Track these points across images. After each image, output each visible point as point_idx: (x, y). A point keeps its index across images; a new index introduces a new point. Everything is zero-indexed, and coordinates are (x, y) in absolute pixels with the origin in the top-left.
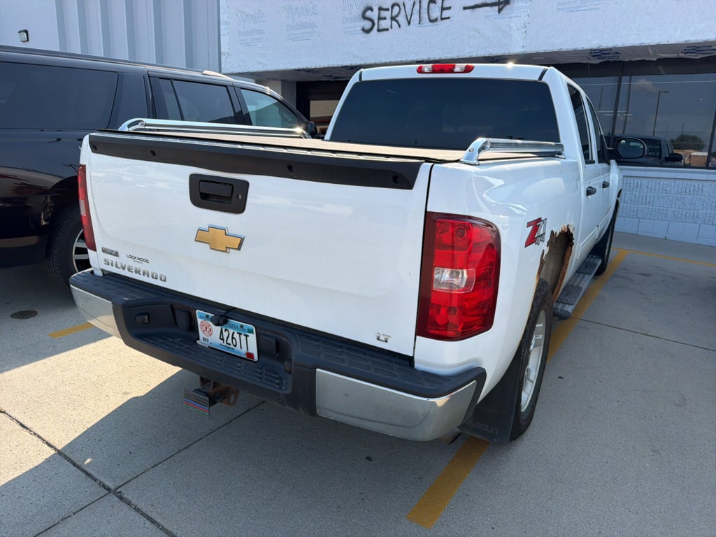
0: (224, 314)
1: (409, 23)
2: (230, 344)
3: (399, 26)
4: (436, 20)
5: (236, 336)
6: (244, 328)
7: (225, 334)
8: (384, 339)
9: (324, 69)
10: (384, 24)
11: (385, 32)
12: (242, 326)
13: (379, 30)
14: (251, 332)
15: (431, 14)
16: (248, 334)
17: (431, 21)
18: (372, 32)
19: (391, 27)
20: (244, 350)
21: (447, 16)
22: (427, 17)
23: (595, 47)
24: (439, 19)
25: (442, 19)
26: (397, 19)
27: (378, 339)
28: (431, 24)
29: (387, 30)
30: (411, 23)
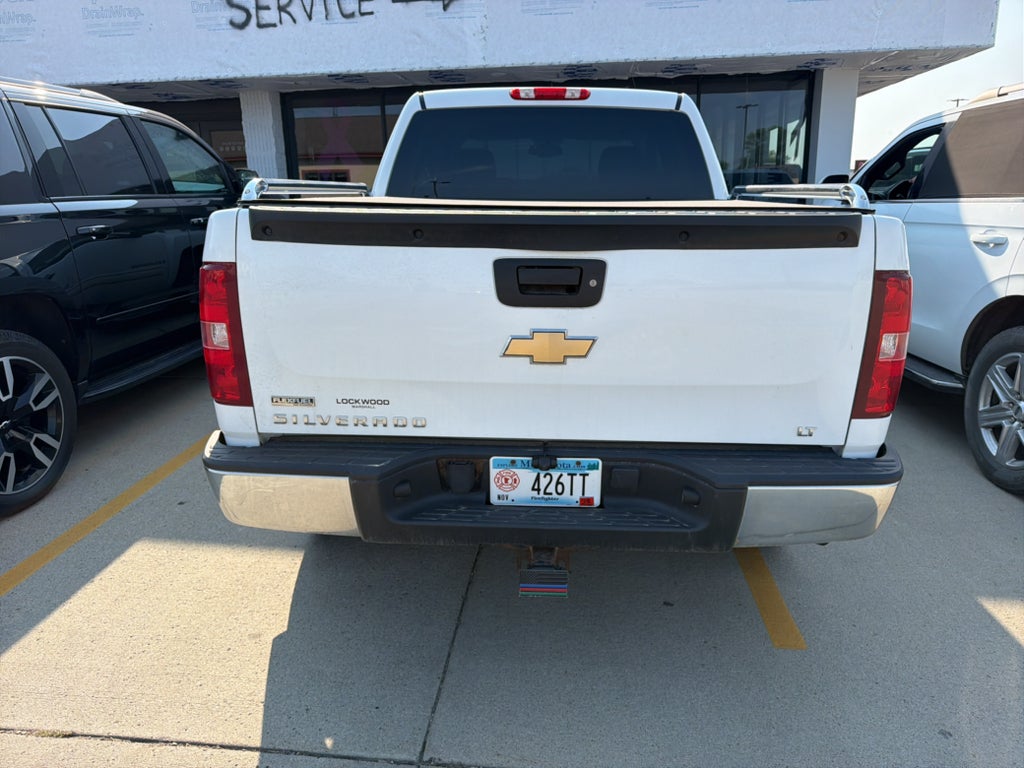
0: (544, 454)
1: (310, 18)
2: (551, 494)
3: (294, 21)
4: (352, 15)
5: (566, 479)
6: (582, 465)
7: (544, 482)
8: (807, 433)
9: (167, 84)
10: (270, 16)
11: (271, 29)
12: (578, 463)
13: (260, 26)
14: (594, 467)
15: (343, 6)
16: (587, 472)
17: (346, 16)
18: (248, 28)
19: (281, 22)
20: (577, 495)
21: (369, 11)
22: (338, 9)
23: (574, 62)
24: (357, 14)
25: (362, 14)
26: (289, 9)
27: (800, 435)
28: (344, 20)
29: (274, 25)
30: (314, 18)
